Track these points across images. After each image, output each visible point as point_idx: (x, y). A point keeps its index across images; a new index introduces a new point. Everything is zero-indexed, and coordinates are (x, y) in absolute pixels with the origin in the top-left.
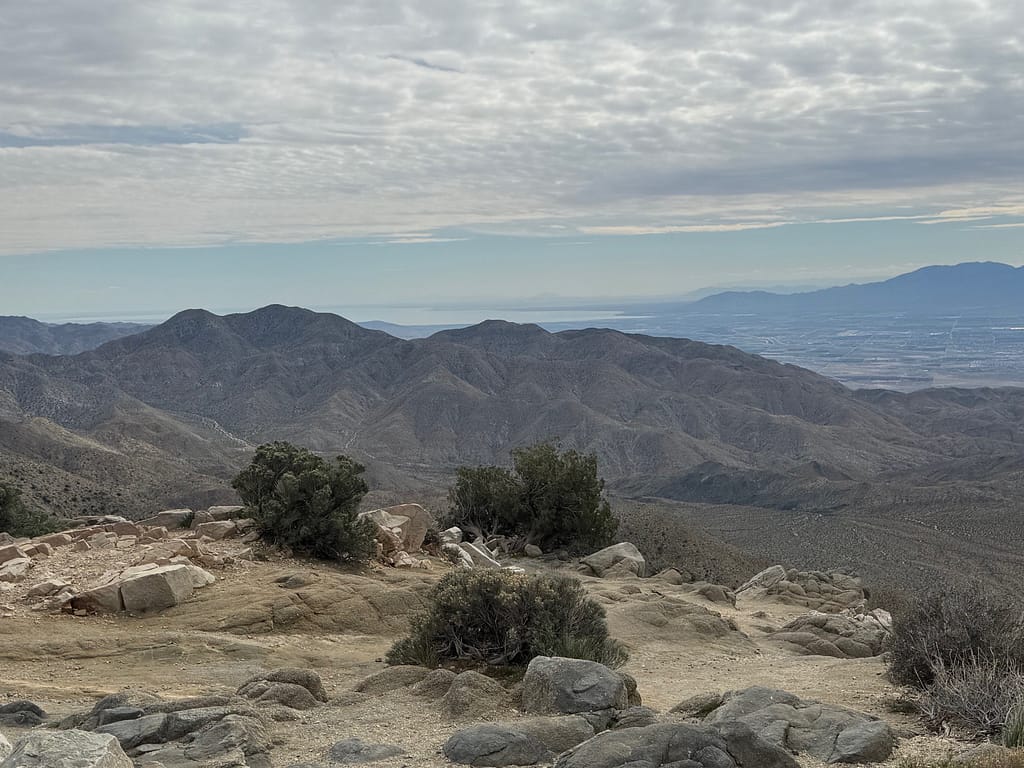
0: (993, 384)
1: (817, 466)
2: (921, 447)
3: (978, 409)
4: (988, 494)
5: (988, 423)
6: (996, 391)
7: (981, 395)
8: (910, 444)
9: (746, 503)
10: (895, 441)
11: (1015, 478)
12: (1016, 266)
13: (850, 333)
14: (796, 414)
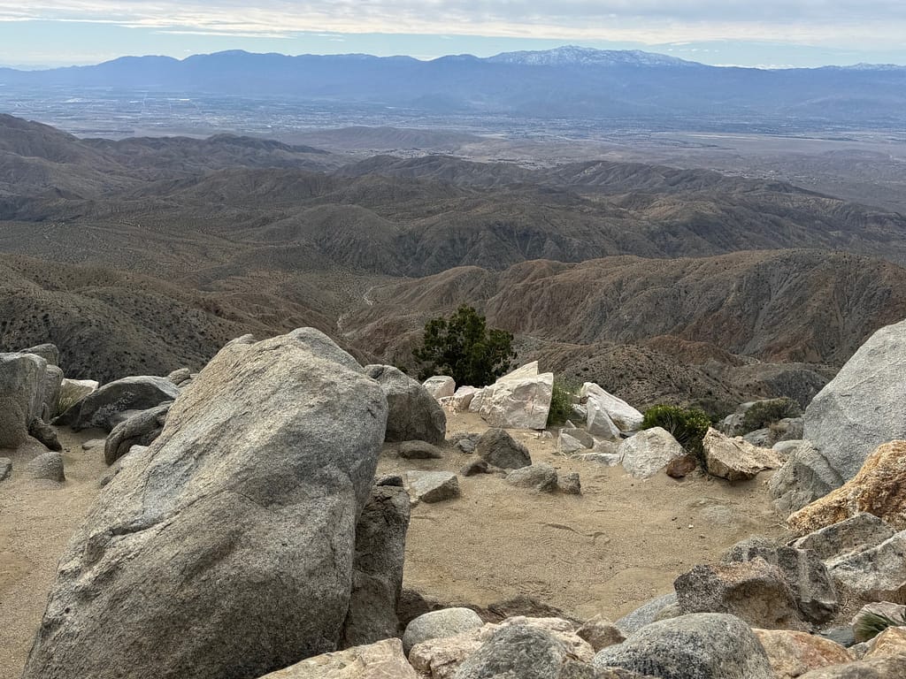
0: (171, 135)
1: (58, 191)
2: (128, 176)
3: (163, 150)
4: (168, 203)
5: (168, 159)
6: (173, 139)
7: (163, 142)
8: (121, 174)
9: (9, 219)
10: (112, 173)
11: (185, 193)
12: (180, 59)
13: (77, 100)
14: (41, 155)
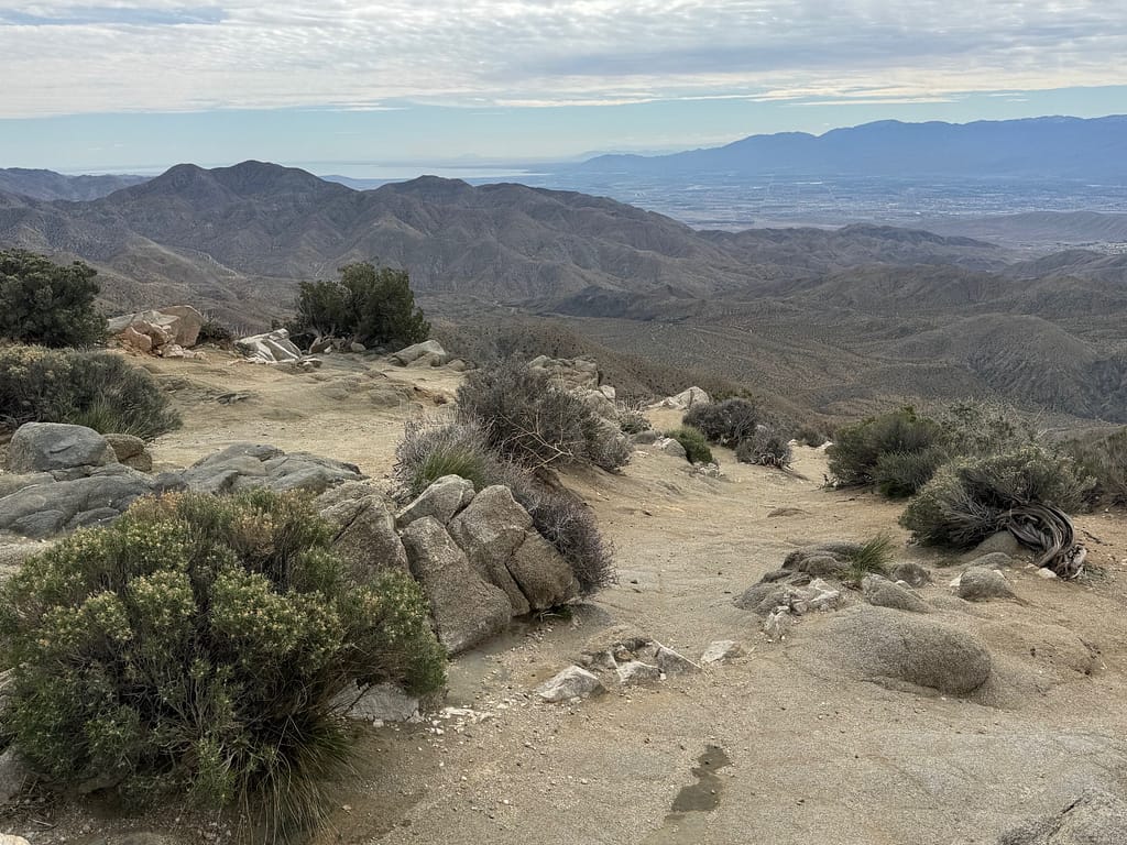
0: (795, 225)
1: (670, 288)
2: (743, 273)
3: (784, 244)
4: (787, 306)
5: (789, 254)
6: (798, 230)
7: (788, 234)
8: (736, 271)
9: (618, 316)
10: (726, 269)
11: (807, 295)
12: (817, 135)
13: (696, 188)
14: (656, 250)
